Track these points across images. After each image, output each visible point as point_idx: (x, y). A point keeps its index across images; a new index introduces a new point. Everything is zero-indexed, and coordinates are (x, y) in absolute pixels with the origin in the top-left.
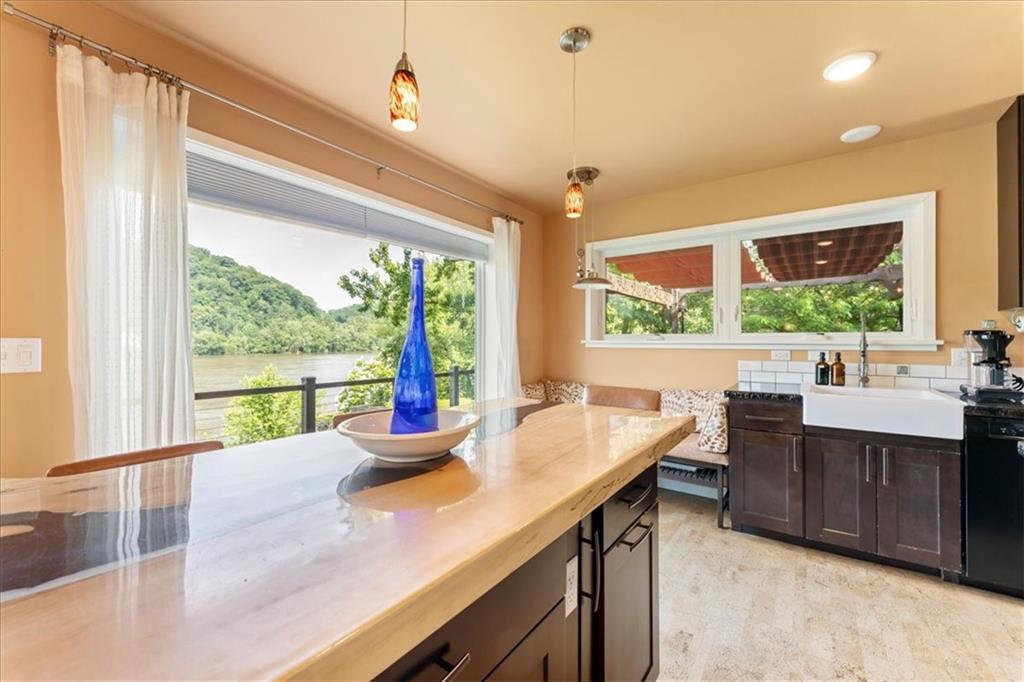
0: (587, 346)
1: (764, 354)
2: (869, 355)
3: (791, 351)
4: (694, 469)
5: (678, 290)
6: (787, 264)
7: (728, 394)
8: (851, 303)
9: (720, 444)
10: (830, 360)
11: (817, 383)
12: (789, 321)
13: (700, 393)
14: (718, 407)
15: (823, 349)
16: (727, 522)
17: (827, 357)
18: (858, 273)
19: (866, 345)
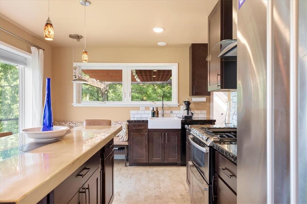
0: (74, 106)
1: (138, 108)
2: (164, 108)
3: (145, 107)
4: (117, 148)
5: (105, 82)
6: (144, 77)
7: (128, 121)
8: (163, 90)
9: (126, 138)
10: (155, 110)
11: (152, 117)
12: (145, 96)
13: (119, 122)
14: (125, 126)
15: (154, 106)
16: (128, 164)
17: (154, 109)
18: (164, 81)
19: (163, 105)
